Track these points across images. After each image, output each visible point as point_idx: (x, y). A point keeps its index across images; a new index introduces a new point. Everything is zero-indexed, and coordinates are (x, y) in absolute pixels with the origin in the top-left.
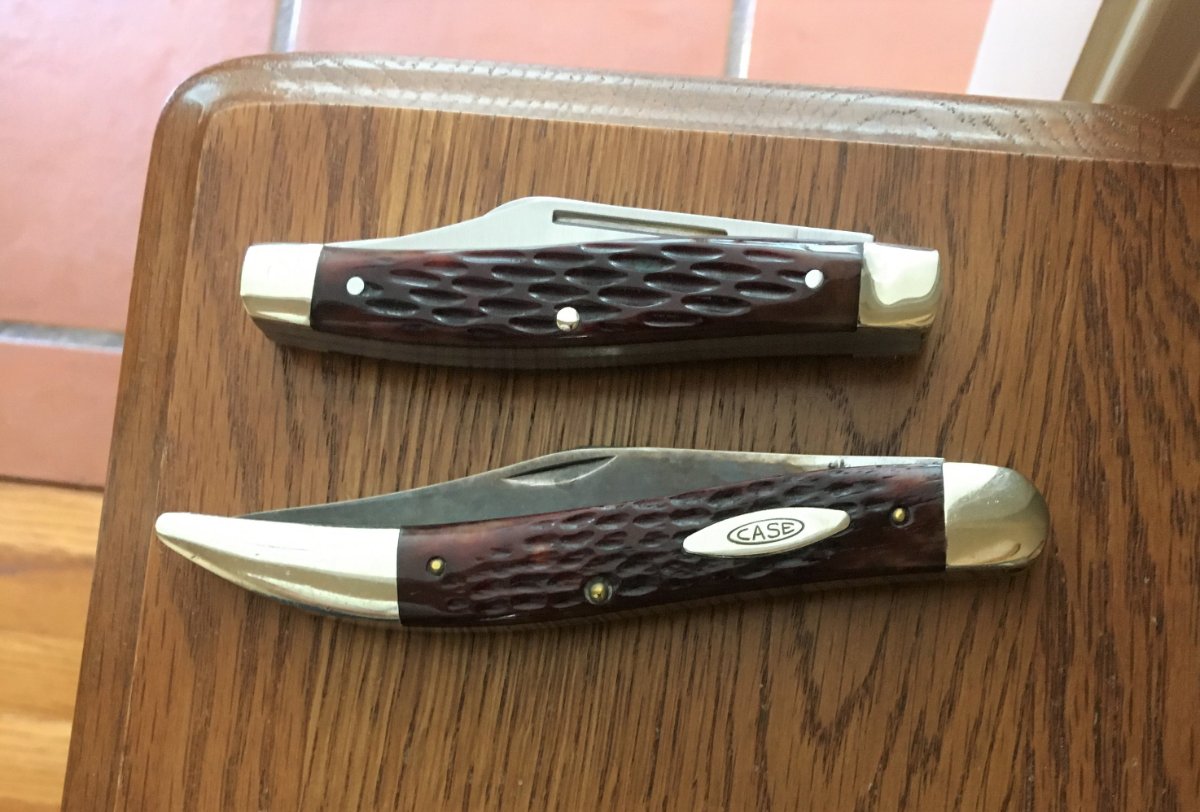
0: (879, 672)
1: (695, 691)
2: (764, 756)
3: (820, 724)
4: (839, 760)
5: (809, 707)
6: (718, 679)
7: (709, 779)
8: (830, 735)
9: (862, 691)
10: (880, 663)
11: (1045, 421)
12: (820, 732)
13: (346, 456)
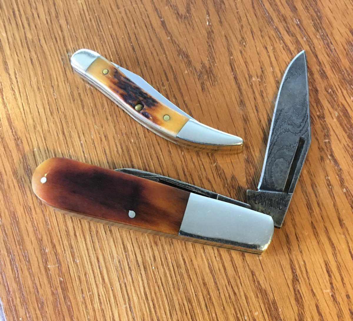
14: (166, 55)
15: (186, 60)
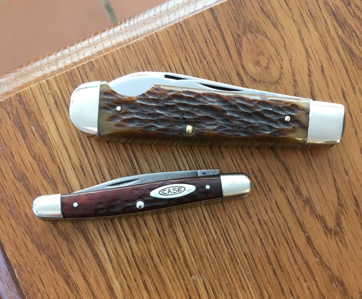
0: (341, 197)
1: (277, 244)
2: (318, 253)
3: (331, 229)
4: (346, 238)
5: (323, 225)
6: (283, 234)
7: (302, 274)
8: (338, 231)
9: (339, 208)
10: (340, 193)
11: (347, 71)
12: (333, 232)
13: (89, 232)
14: (316, 281)
15: (340, 288)
